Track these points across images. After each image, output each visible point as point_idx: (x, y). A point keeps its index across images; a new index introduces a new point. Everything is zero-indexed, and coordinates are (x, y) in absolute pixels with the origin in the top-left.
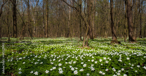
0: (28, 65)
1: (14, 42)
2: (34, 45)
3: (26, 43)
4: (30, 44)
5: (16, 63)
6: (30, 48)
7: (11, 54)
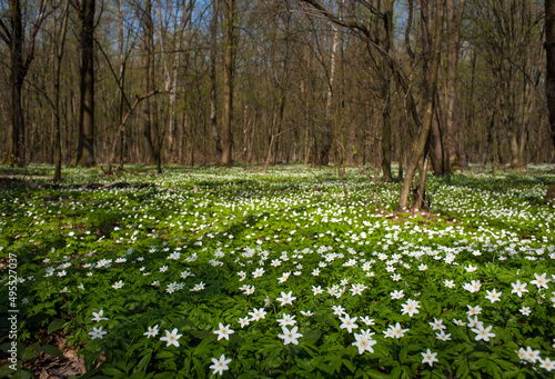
0: (135, 297)
1: (78, 187)
2: (167, 200)
3: (132, 190)
4: (148, 196)
5: (82, 287)
6: (151, 213)
7: (64, 243)
